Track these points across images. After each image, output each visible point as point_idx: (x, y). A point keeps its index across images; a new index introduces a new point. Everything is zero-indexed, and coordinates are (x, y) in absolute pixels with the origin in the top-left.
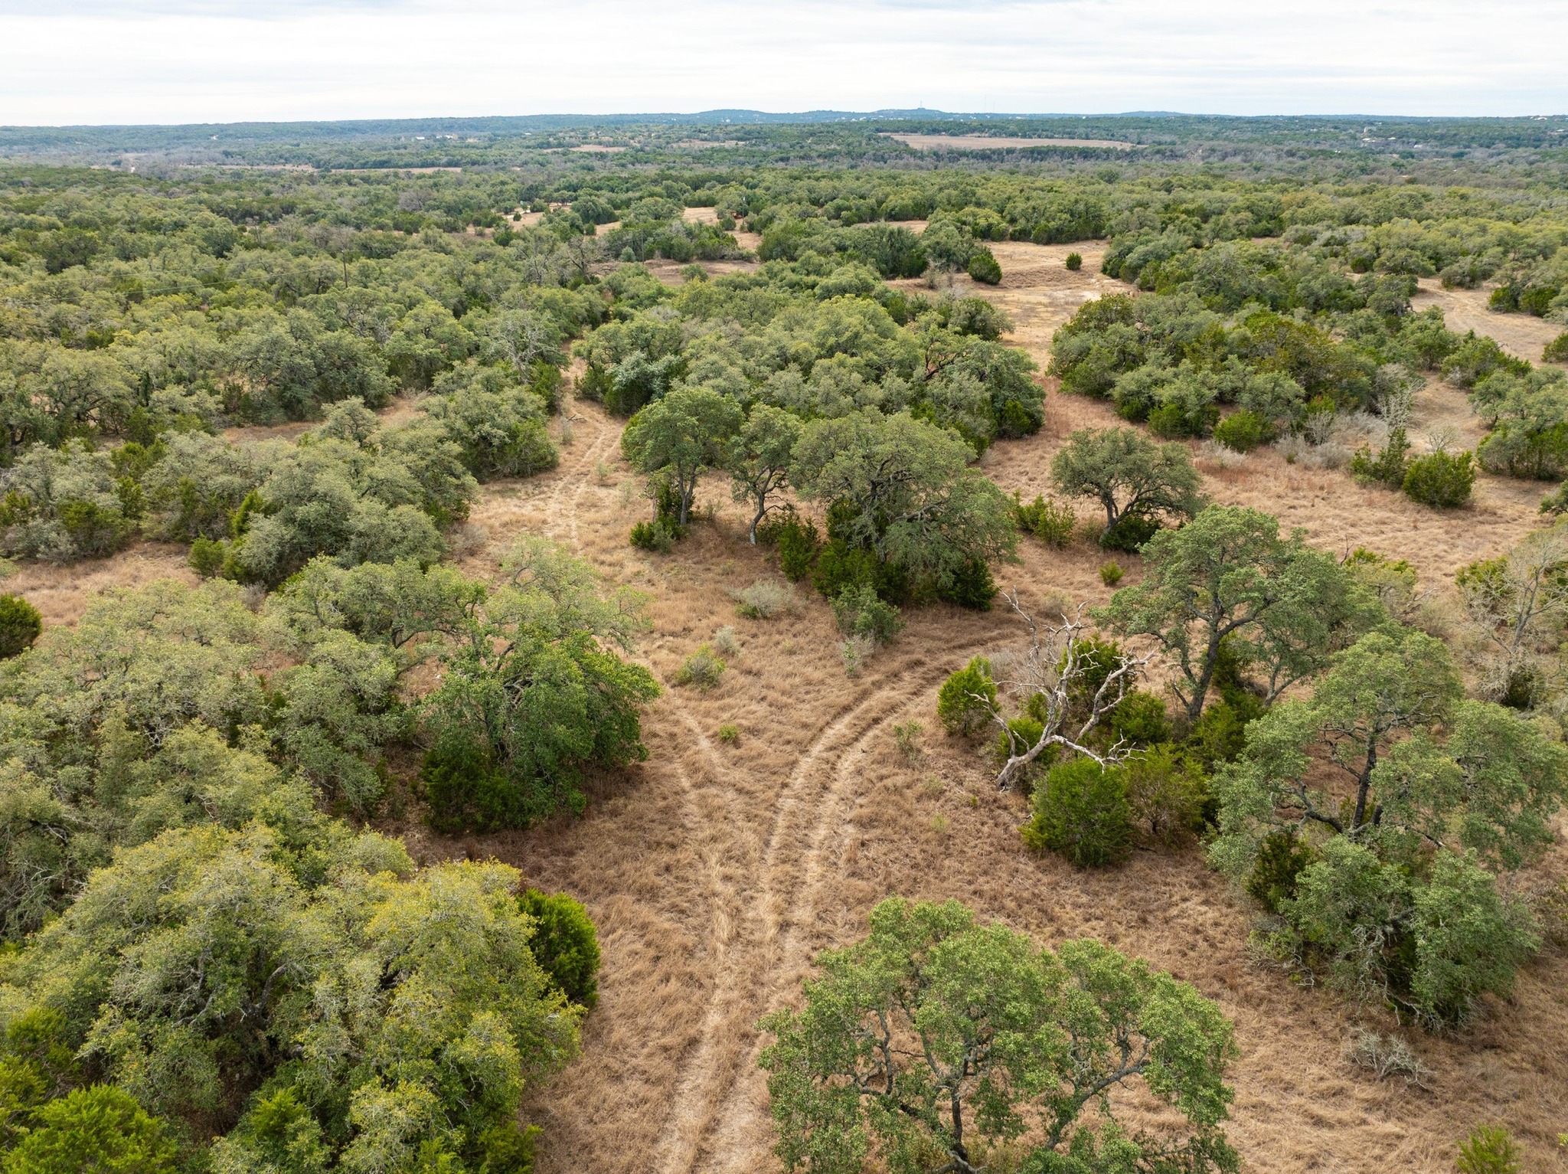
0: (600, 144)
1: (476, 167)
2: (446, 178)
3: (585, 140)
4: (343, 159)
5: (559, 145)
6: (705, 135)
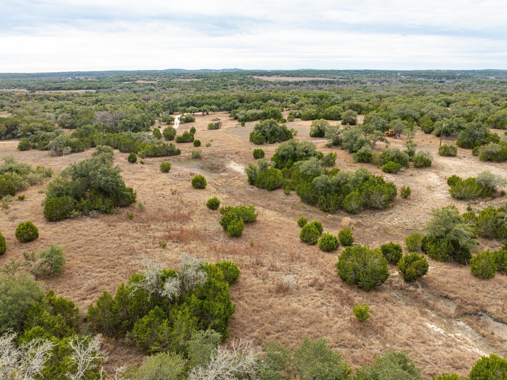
0: (144, 80)
1: (102, 90)
3: (138, 79)
4: (40, 86)
5: (128, 81)
6: (182, 76)
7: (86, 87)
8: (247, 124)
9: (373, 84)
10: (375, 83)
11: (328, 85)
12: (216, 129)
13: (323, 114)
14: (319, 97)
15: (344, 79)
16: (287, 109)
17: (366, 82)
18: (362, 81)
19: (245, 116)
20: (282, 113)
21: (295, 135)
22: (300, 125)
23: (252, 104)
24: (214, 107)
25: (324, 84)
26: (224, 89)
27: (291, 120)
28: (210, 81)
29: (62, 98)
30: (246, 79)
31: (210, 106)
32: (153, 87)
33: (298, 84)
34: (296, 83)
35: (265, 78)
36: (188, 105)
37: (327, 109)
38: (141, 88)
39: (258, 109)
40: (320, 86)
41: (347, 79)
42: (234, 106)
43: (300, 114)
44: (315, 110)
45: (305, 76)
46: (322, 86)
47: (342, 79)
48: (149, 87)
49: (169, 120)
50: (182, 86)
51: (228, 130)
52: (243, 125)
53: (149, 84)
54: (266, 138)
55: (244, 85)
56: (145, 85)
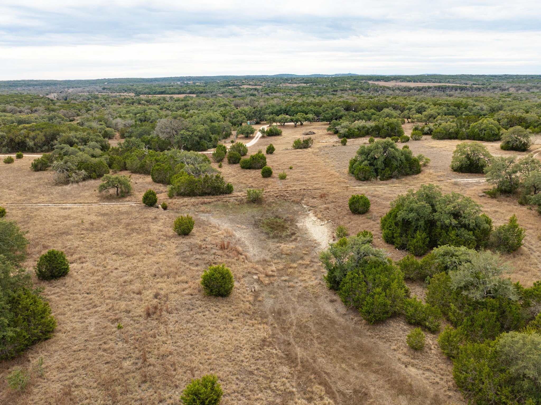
0: (250, 85)
1: (202, 95)
2: (190, 102)
3: (243, 84)
4: (147, 90)
5: (234, 85)
6: (290, 81)
7: (188, 91)
8: (350, 141)
9: (517, 91)
10: (520, 89)
11: (459, 91)
12: (304, 148)
13: (468, 131)
14: (455, 106)
15: (478, 84)
16: (409, 120)
17: (508, 89)
18: (503, 87)
19: (349, 130)
20: (403, 126)
21: (425, 165)
22: (432, 148)
23: (360, 113)
24: (310, 116)
25: (454, 90)
26: (333, 94)
27: (417, 138)
28: (319, 86)
29: (153, 102)
30: (360, 84)
31: (306, 114)
32: (256, 93)
33: (421, 90)
34: (419, 89)
35: (382, 83)
36: (278, 113)
37: (473, 124)
38: (243, 93)
39: (369, 119)
40: (448, 92)
41: (482, 85)
42: (336, 115)
43: (430, 129)
44: (454, 124)
45: (430, 81)
46: (451, 93)
47: (476, 85)
48: (251, 92)
49: (247, 133)
50: (287, 91)
51: (321, 151)
52: (344, 143)
53: (251, 89)
54: (376, 170)
55: (357, 90)
56: (248, 89)
